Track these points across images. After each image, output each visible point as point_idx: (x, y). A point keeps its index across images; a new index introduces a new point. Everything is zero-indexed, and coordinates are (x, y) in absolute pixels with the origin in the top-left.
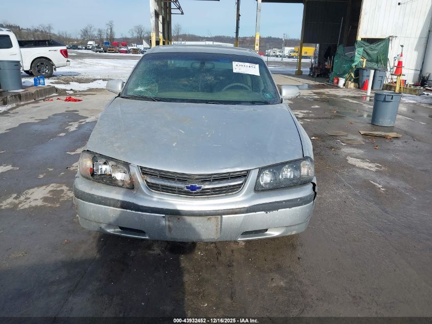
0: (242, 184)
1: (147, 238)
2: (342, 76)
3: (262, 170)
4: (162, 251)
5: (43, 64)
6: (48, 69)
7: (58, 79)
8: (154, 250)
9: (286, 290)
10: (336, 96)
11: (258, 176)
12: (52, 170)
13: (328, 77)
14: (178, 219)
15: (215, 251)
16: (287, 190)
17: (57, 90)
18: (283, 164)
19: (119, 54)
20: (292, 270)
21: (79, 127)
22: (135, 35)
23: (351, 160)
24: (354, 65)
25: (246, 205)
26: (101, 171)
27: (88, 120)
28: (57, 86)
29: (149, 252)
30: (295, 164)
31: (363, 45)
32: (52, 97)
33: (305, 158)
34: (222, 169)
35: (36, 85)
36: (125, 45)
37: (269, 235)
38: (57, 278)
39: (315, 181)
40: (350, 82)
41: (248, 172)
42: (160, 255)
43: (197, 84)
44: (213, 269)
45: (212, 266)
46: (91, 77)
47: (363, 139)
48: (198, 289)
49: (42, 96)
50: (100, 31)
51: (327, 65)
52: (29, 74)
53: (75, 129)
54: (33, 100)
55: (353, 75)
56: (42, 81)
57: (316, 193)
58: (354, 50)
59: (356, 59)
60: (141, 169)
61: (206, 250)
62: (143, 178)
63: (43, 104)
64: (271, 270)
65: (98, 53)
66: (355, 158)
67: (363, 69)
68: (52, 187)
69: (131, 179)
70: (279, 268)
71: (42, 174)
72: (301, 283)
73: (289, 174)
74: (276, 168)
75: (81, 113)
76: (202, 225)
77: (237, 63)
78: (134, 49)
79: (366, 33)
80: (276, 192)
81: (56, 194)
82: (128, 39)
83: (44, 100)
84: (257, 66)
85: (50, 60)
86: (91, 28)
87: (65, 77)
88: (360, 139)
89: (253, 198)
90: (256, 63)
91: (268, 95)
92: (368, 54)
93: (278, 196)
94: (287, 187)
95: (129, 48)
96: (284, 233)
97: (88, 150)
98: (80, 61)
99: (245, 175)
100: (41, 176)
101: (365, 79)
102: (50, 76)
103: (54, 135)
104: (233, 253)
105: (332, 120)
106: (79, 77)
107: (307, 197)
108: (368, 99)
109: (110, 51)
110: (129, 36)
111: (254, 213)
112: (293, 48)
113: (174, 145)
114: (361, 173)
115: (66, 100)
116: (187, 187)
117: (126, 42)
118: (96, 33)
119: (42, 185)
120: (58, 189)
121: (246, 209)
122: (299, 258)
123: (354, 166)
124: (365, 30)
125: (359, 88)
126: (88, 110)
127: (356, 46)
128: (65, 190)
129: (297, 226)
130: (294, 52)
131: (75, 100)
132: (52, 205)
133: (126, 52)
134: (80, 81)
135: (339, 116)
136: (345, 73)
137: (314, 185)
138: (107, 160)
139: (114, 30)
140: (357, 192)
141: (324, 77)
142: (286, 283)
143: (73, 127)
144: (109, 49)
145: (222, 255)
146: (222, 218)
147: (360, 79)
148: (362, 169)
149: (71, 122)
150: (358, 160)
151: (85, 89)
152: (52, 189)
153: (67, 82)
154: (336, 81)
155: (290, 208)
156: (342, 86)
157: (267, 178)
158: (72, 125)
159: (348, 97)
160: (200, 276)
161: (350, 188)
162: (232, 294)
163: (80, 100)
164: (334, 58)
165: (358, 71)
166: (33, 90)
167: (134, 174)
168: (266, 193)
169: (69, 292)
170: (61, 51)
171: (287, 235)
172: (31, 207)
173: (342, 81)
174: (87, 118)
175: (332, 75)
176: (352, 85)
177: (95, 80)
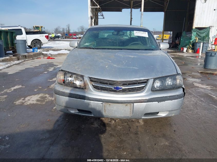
0: (144, 86)
1: (93, 115)
2: (185, 46)
3: (156, 79)
4: (99, 125)
5: (37, 42)
6: (39, 45)
7: (44, 49)
8: (94, 125)
9: (170, 147)
10: (183, 56)
11: (153, 83)
12: (41, 87)
13: (178, 48)
14: (110, 105)
15: (128, 127)
16: (169, 91)
17: (43, 54)
18: (167, 77)
19: (72, 39)
20: (172, 137)
21: (54, 69)
22: (80, 30)
23: (196, 84)
24: (191, 41)
25: (147, 98)
26: (68, 81)
27: (58, 67)
28: (43, 52)
29: (92, 126)
30: (173, 77)
31: (196, 31)
32: (40, 57)
33: (178, 74)
34: (133, 78)
35: (33, 52)
36: (75, 35)
37: (160, 116)
38: (44, 137)
39: (183, 87)
40: (189, 50)
41: (148, 80)
42: (98, 127)
43: (116, 41)
44: (127, 135)
45: (127, 134)
46: (59, 48)
47: (201, 75)
48: (120, 145)
49: (36, 57)
50: (63, 29)
51: (177, 42)
52: (30, 47)
53: (52, 70)
54: (32, 59)
55: (191, 46)
56: (36, 50)
57: (185, 93)
58: (191, 33)
59: (192, 38)
60: (90, 79)
61: (122, 126)
62: (91, 83)
63: (36, 60)
64: (160, 137)
65: (62, 39)
66: (198, 83)
67: (197, 43)
68: (41, 95)
69: (84, 83)
70: (164, 136)
71: (36, 89)
72: (177, 143)
73: (170, 82)
74: (163, 79)
75: (55, 64)
76: (122, 109)
77: (136, 31)
78: (79, 37)
79: (197, 25)
80: (163, 91)
81: (43, 98)
82: (77, 32)
83: (37, 58)
84: (147, 33)
85: (40, 41)
86: (59, 27)
87: (47, 49)
88: (199, 75)
89: (151, 94)
90: (146, 32)
91: (153, 46)
92: (198, 35)
93: (165, 93)
94: (169, 89)
95: (77, 36)
96: (168, 115)
97: (62, 70)
98: (54, 42)
99: (146, 82)
100: (36, 90)
101: (198, 48)
102: (40, 48)
103: (42, 73)
104: (137, 127)
105: (183, 66)
106: (54, 48)
107: (180, 95)
108: (200, 57)
109: (68, 38)
110: (77, 31)
111: (152, 103)
112: (158, 35)
113: (107, 67)
114: (202, 90)
115: (47, 58)
116: (114, 88)
117: (75, 34)
118: (61, 30)
119: (36, 94)
120: (44, 96)
121: (147, 100)
122: (175, 131)
123: (198, 87)
124: (197, 23)
125: (194, 52)
126: (58, 62)
127: (192, 31)
128: (48, 97)
129: (175, 111)
130: (159, 37)
131: (52, 58)
132: (41, 103)
133: (76, 38)
134: (54, 50)
135: (186, 64)
136: (186, 45)
137: (184, 89)
138: (72, 74)
139: (70, 28)
140: (202, 99)
141: (175, 48)
142: (169, 143)
143: (51, 69)
144: (67, 37)
145: (131, 128)
146: (133, 104)
147: (195, 48)
148: (203, 88)
149: (50, 67)
150: (200, 84)
151: (57, 54)
152: (41, 96)
153: (48, 51)
154: (182, 49)
155: (171, 100)
156: (185, 52)
157: (158, 84)
158: (50, 69)
159: (189, 56)
160: (120, 138)
161: (197, 97)
162: (139, 148)
163: (54, 58)
164: (180, 38)
165: (194, 43)
166: (32, 54)
167: (86, 81)
168: (157, 92)
169: (50, 144)
170: (45, 36)
171: (169, 116)
172: (30, 104)
173: (185, 49)
174: (58, 65)
175: (179, 47)
176: (190, 51)
177: (61, 50)
